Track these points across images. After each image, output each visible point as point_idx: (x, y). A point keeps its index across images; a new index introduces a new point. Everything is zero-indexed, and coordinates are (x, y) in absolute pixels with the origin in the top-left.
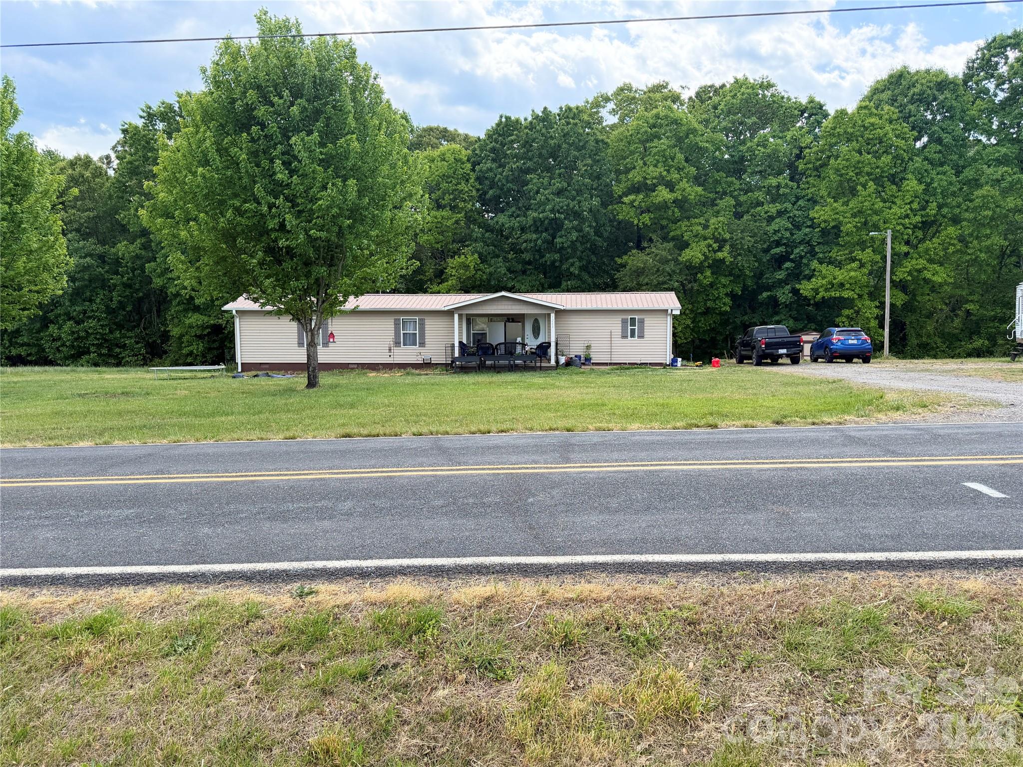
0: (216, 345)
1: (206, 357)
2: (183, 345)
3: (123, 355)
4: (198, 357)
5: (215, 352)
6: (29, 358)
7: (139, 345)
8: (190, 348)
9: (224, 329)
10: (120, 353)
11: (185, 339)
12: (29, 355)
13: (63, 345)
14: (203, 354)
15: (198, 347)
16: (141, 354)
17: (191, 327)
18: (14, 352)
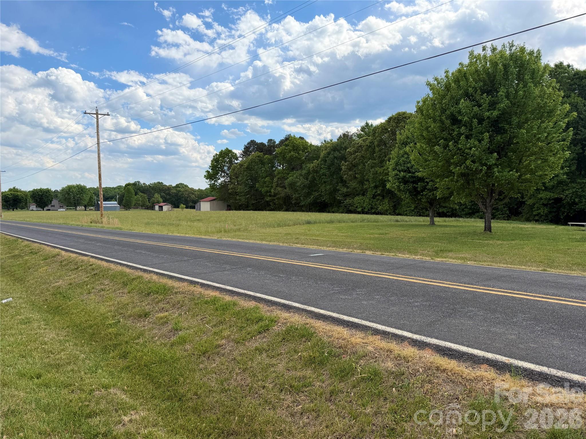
0: (554, 210)
1: (547, 217)
2: (534, 209)
3: (497, 214)
4: (543, 217)
5: (554, 214)
6: (448, 214)
7: (506, 209)
8: (539, 211)
9: (563, 200)
10: (495, 213)
11: (536, 206)
12: (448, 212)
13: (466, 208)
14: (546, 215)
15: (544, 211)
16: (506, 214)
17: (541, 199)
18: (441, 210)
